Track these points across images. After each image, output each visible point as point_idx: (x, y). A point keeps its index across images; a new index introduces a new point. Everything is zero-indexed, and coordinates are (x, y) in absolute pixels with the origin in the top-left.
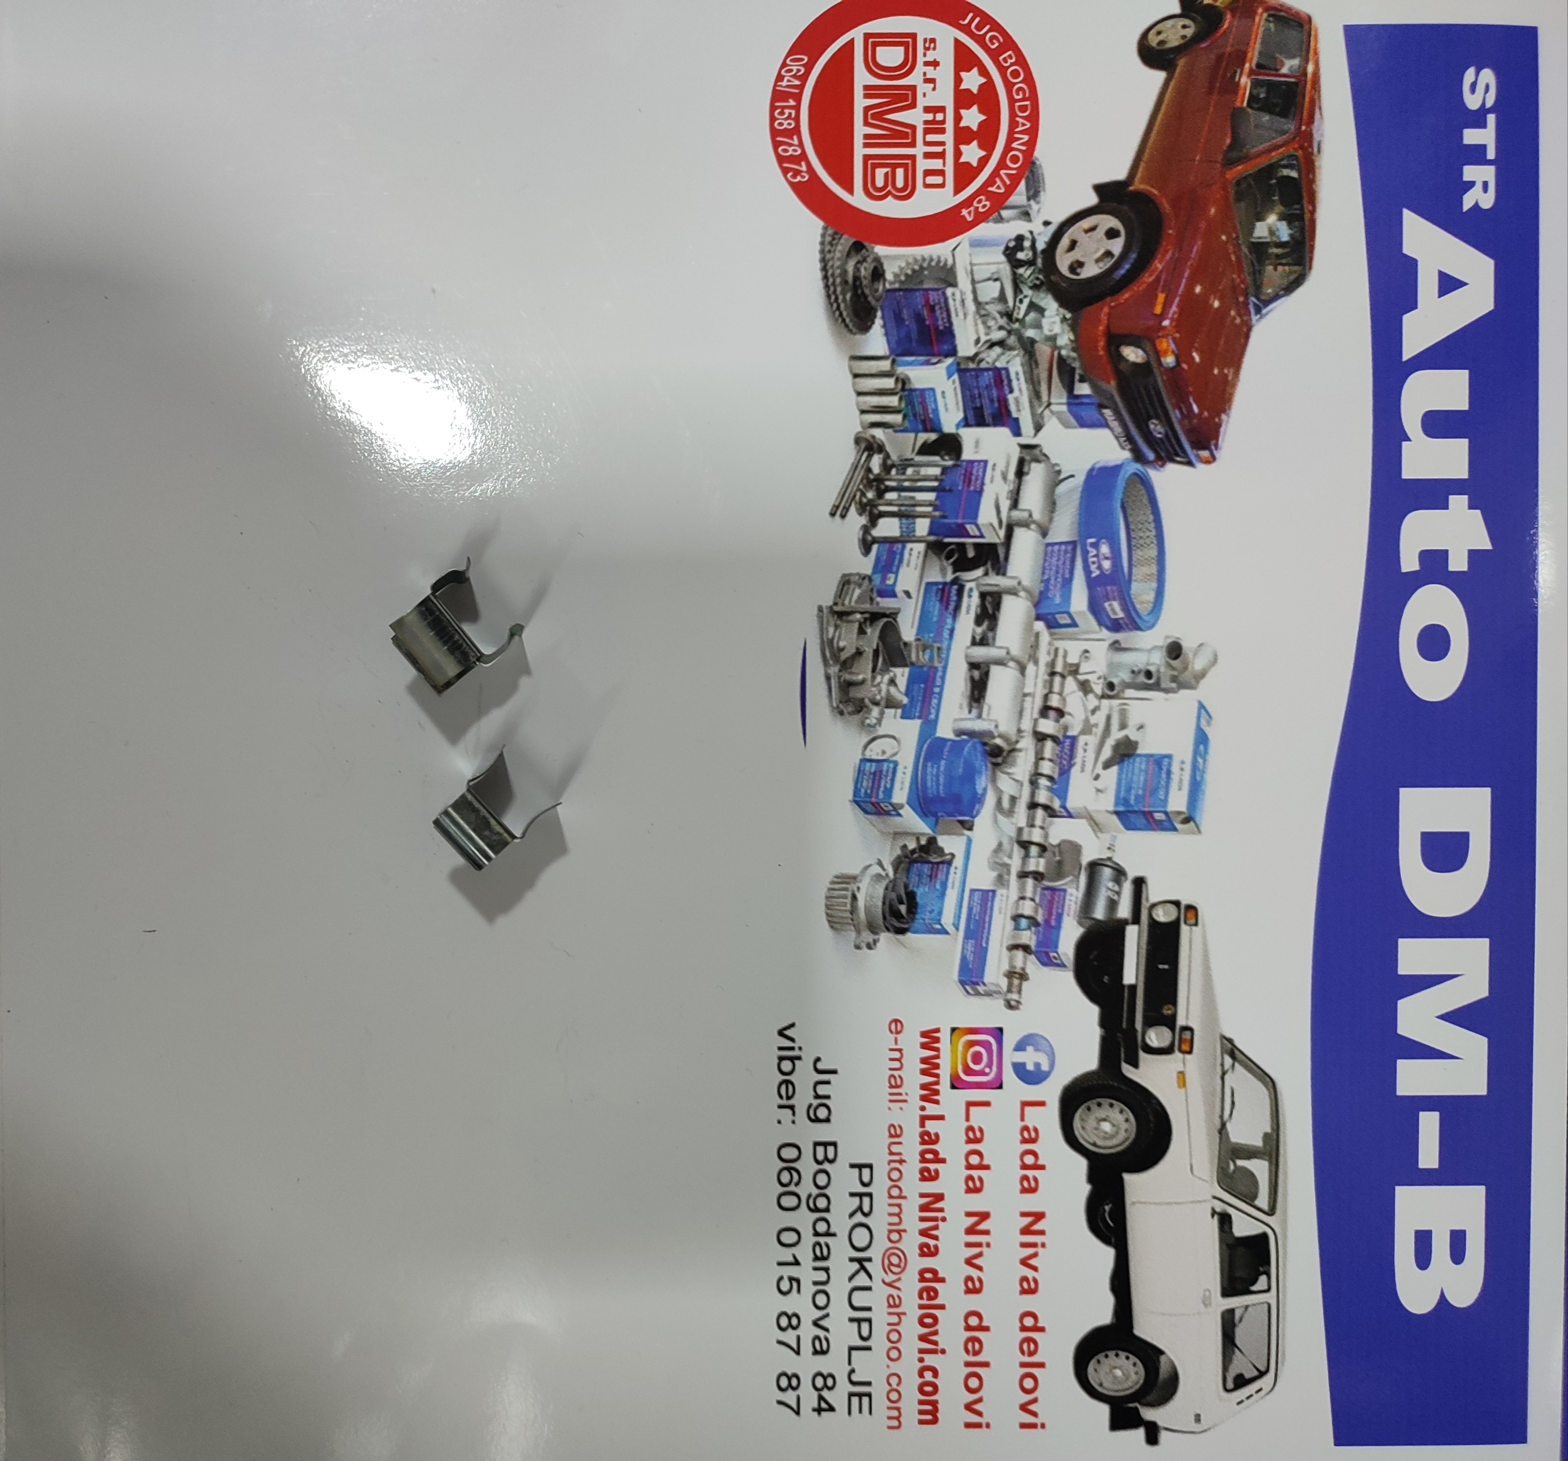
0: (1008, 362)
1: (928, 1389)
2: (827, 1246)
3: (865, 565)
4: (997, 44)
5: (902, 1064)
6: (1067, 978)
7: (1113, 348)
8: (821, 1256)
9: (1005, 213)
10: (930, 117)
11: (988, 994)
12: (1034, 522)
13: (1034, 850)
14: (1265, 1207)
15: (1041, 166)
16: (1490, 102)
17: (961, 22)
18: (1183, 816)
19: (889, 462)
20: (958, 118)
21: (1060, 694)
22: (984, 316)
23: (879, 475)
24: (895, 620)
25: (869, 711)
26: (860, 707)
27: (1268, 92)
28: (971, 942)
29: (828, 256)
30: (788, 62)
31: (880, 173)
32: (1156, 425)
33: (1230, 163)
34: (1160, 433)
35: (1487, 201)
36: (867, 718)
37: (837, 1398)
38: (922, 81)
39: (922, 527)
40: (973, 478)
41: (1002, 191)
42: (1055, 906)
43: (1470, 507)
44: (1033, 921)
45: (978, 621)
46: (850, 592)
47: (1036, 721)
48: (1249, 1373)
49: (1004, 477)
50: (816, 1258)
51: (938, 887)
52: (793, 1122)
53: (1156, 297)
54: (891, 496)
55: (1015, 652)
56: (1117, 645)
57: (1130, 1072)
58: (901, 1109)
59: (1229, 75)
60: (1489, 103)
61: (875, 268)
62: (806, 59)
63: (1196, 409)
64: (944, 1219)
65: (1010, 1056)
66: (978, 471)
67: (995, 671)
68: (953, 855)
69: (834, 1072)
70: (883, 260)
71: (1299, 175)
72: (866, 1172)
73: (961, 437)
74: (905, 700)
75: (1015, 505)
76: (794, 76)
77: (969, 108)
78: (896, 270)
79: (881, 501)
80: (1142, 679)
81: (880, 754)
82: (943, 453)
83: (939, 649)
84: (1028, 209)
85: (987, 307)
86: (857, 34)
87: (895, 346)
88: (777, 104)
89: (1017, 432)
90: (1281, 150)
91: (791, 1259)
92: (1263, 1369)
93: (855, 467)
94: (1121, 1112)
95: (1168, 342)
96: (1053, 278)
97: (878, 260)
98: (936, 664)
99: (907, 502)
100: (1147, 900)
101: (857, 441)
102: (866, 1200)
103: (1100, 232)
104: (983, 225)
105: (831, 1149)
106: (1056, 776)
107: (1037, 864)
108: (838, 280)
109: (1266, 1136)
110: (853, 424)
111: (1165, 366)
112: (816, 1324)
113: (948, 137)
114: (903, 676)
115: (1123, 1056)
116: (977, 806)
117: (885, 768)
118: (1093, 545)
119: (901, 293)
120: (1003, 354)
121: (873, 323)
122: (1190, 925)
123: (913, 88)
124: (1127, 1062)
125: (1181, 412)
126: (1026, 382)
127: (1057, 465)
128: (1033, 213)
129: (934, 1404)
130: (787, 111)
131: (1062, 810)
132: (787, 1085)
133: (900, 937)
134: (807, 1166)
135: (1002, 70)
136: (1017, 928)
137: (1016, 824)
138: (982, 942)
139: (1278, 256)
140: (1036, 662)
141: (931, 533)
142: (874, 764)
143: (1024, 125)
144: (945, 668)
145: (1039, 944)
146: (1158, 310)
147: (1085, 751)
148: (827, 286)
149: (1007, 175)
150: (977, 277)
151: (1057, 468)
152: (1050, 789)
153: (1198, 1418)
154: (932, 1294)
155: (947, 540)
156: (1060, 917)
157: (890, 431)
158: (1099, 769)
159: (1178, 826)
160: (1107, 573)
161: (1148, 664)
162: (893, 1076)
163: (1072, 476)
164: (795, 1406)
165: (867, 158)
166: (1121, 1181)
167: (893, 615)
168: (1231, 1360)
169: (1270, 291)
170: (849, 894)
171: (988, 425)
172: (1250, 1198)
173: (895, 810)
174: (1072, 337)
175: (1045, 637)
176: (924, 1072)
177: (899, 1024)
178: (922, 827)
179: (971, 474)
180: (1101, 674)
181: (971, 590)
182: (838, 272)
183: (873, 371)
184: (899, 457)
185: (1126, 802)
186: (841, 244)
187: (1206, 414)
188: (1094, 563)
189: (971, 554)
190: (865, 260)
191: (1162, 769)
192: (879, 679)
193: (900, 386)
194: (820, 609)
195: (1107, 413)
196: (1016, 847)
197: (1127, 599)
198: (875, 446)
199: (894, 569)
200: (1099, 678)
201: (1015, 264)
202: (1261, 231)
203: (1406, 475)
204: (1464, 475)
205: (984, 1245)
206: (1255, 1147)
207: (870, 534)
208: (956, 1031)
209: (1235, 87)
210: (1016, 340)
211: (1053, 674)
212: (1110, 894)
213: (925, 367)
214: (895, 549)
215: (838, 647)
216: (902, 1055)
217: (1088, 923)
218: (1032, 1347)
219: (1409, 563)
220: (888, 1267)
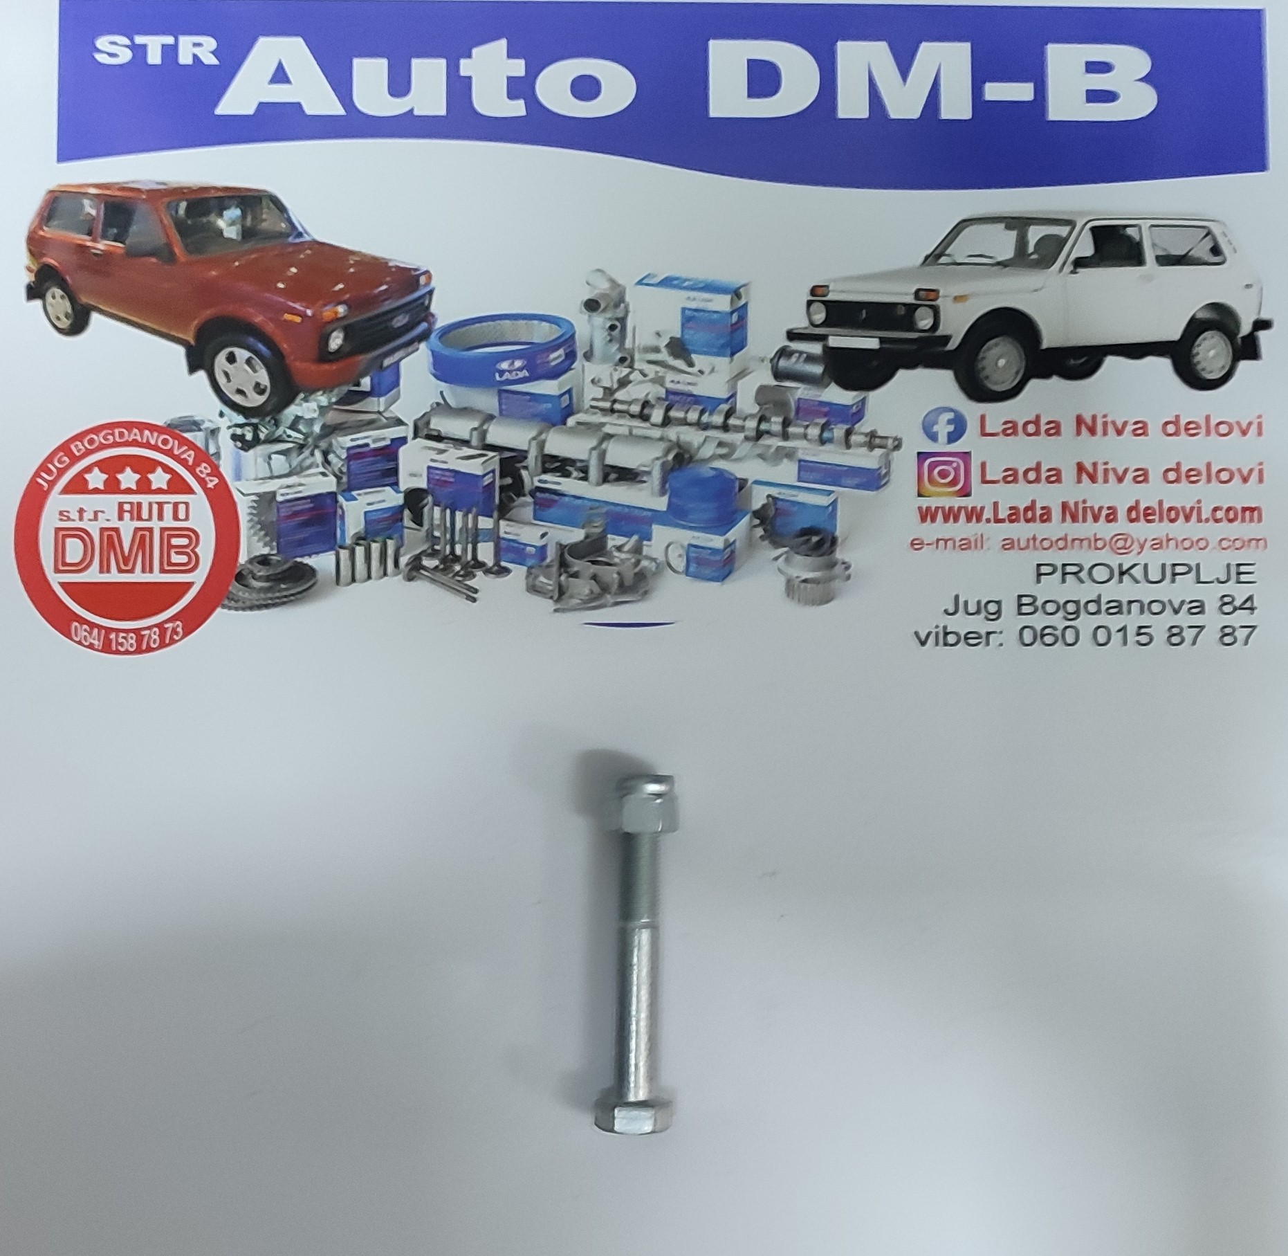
0: (342, 448)
1: (1231, 515)
2: (1109, 602)
3: (518, 572)
4: (66, 459)
5: (950, 539)
6: (874, 396)
7: (331, 357)
8: (1117, 608)
9: (212, 450)
10: (127, 516)
11: (888, 464)
12: (482, 425)
13: (764, 426)
14: (1067, 229)
15: (172, 420)
16: (125, 41)
17: (45, 489)
18: (735, 298)
19: (430, 551)
20: (128, 491)
21: (630, 403)
22: (301, 467)
23: (439, 560)
24: (566, 546)
25: (645, 568)
26: (641, 577)
27: (112, 227)
28: (843, 481)
29: (248, 604)
30: (77, 639)
31: (176, 559)
32: (398, 321)
33: (171, 258)
34: (405, 318)
35: (210, 43)
36: (651, 569)
37: (1240, 593)
38: (95, 522)
39: (485, 523)
40: (443, 478)
41: (192, 453)
42: (813, 408)
43: (469, 56)
44: (824, 428)
45: (567, 475)
46: (541, 585)
47: (653, 425)
48: (1208, 244)
49: (442, 452)
50: (1120, 612)
51: (796, 509)
52: (1001, 632)
53: (285, 321)
54: (458, 550)
55: (594, 443)
56: (588, 354)
57: (954, 341)
58: (988, 539)
59: (96, 259)
60: (127, 42)
61: (259, 563)
62: (77, 624)
63: (384, 287)
64: (1084, 502)
65: (941, 446)
66: (437, 474)
67: (610, 460)
68: (769, 496)
69: (957, 597)
70: (252, 556)
71: (183, 200)
72: (1044, 569)
73: (408, 489)
74: (635, 538)
75: (466, 443)
76: (90, 633)
77: (118, 482)
78: (261, 544)
79: (463, 559)
80: (616, 332)
81: (681, 559)
82: (421, 505)
83: (591, 509)
84: (209, 430)
85: (293, 466)
86: (55, 580)
87: (328, 546)
88: (114, 649)
89: (403, 441)
90: (163, 216)
91: (1121, 634)
92: (1204, 232)
93: (433, 581)
94: (989, 349)
95: (327, 310)
96: (269, 408)
97: (251, 561)
98: (604, 510)
99: (465, 536)
100: (806, 328)
101: (410, 579)
102: (1069, 569)
103: (230, 368)
104: (222, 470)
105: (1025, 600)
106: (701, 408)
107: (775, 424)
108: (270, 595)
109: (1008, 227)
110: (395, 582)
111: (346, 313)
112: (1176, 612)
113: (144, 499)
114: (614, 539)
115: (940, 349)
116: (727, 475)
117: (694, 555)
118: (501, 376)
119: (281, 540)
120: (334, 452)
121: (306, 565)
122: (829, 292)
123: (103, 530)
124: (946, 343)
125: (386, 300)
126: (359, 432)
127: (431, 406)
128: (212, 426)
129: (1244, 509)
130: (121, 640)
131: (730, 402)
132: (969, 638)
133: (840, 540)
134: (1039, 621)
135: (88, 453)
136: (830, 440)
137: (743, 442)
138: (845, 471)
139: (254, 218)
140: (603, 424)
141: (491, 516)
142: (691, 564)
143: (135, 435)
144: (606, 503)
145: (842, 422)
146: (298, 319)
147: (678, 382)
148: (274, 605)
149: (179, 448)
150: (268, 475)
151: (435, 405)
152: (711, 414)
153: (1248, 286)
154: (1149, 511)
155: (497, 501)
156: (822, 403)
157: (402, 551)
158: (694, 370)
159: (742, 302)
160: (526, 362)
161: (603, 328)
162: (961, 546)
163: (441, 393)
164: (1250, 629)
165: (163, 571)
166: (1049, 350)
167: (562, 548)
168: (1198, 259)
169: (283, 225)
170: (803, 585)
171: (397, 465)
172: (1061, 242)
173: (731, 545)
174: (321, 392)
175: (581, 417)
176: (956, 519)
177: (916, 542)
178: (744, 522)
179: (438, 480)
180: (612, 369)
181: (540, 481)
182: (262, 595)
183: (349, 563)
184: (424, 543)
185: (723, 346)
186: (239, 591)
187: (388, 279)
188: (517, 374)
189: (509, 481)
190: (251, 572)
191: (693, 317)
192: (617, 560)
193: (362, 542)
194: (556, 611)
195: (387, 362)
196: (761, 442)
197: (547, 346)
198: (414, 563)
199: (522, 547)
200: (616, 370)
201: (256, 441)
202: (231, 233)
203: (443, 112)
204: (443, 63)
205: (1105, 467)
206: (1018, 235)
207: (491, 568)
208: (923, 492)
209: (107, 256)
210: (322, 441)
211: (612, 411)
212: (802, 359)
213: (346, 519)
214: (504, 546)
215: (587, 596)
216: (942, 539)
217: (826, 379)
218: (1192, 426)
219: (518, 108)
220: (1126, 550)
